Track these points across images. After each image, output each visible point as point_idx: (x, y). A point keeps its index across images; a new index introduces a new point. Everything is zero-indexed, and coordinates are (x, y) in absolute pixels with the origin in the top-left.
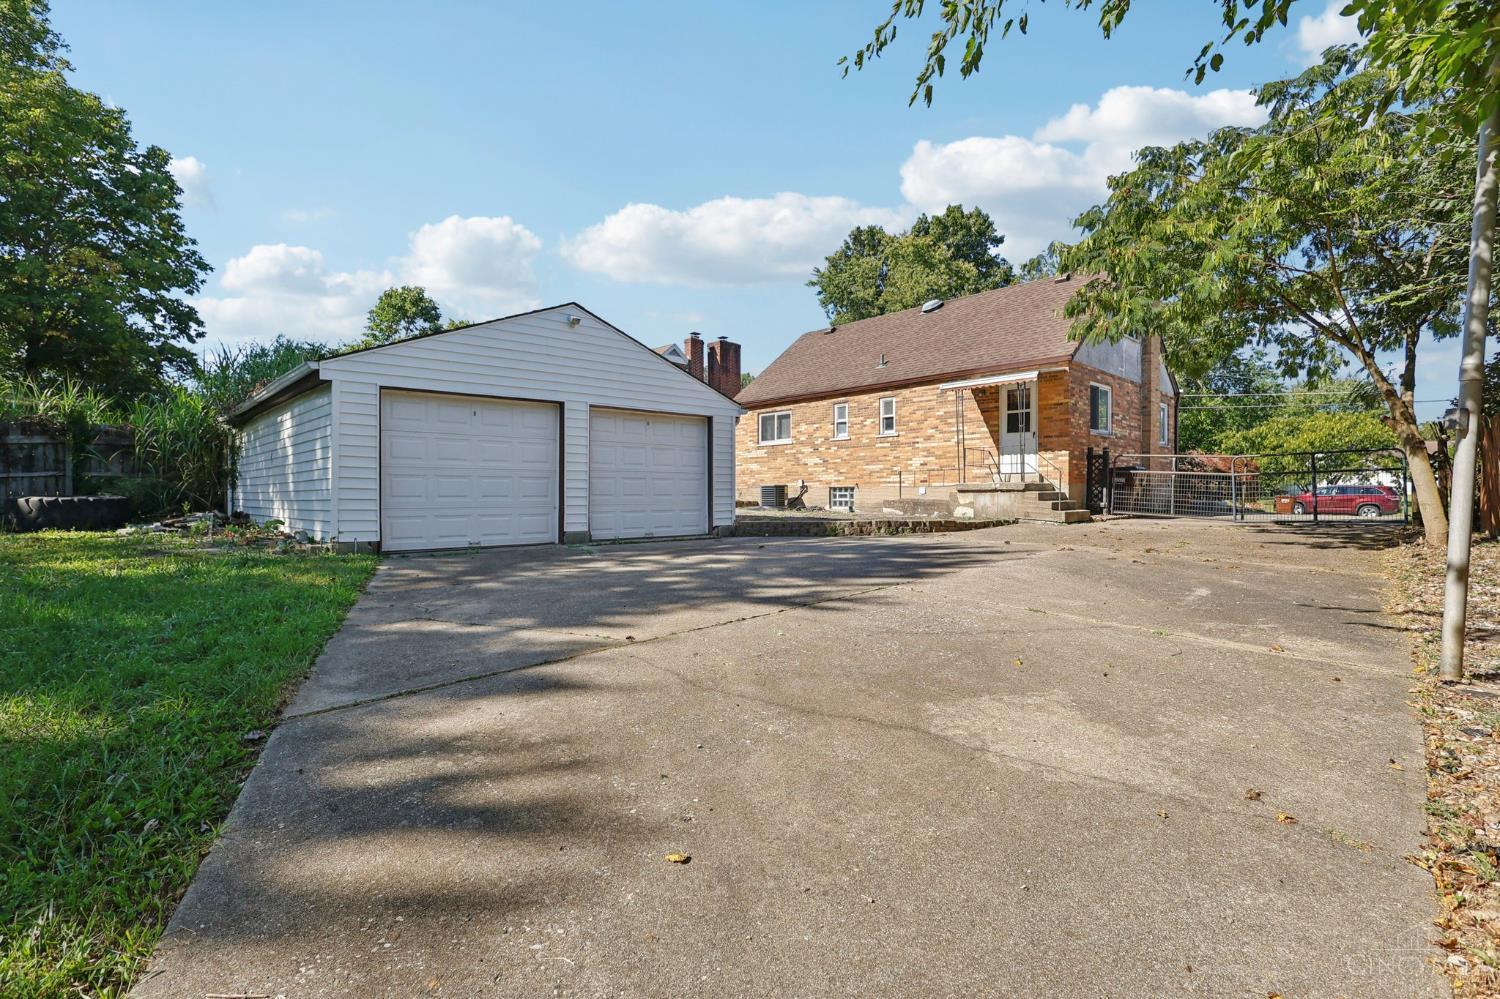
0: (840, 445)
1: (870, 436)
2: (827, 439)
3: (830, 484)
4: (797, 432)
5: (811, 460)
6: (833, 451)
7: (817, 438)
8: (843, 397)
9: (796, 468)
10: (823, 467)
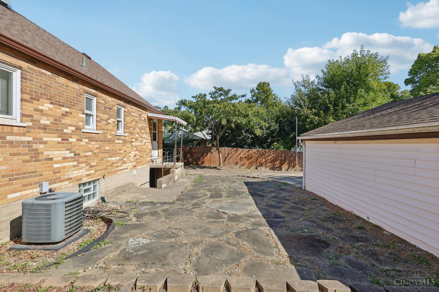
1: (113, 133)
2: (78, 129)
3: (81, 180)
4: (36, 110)
5: (57, 154)
6: (84, 143)
7: (67, 126)
8: (94, 89)
9: (32, 166)
10: (74, 161)
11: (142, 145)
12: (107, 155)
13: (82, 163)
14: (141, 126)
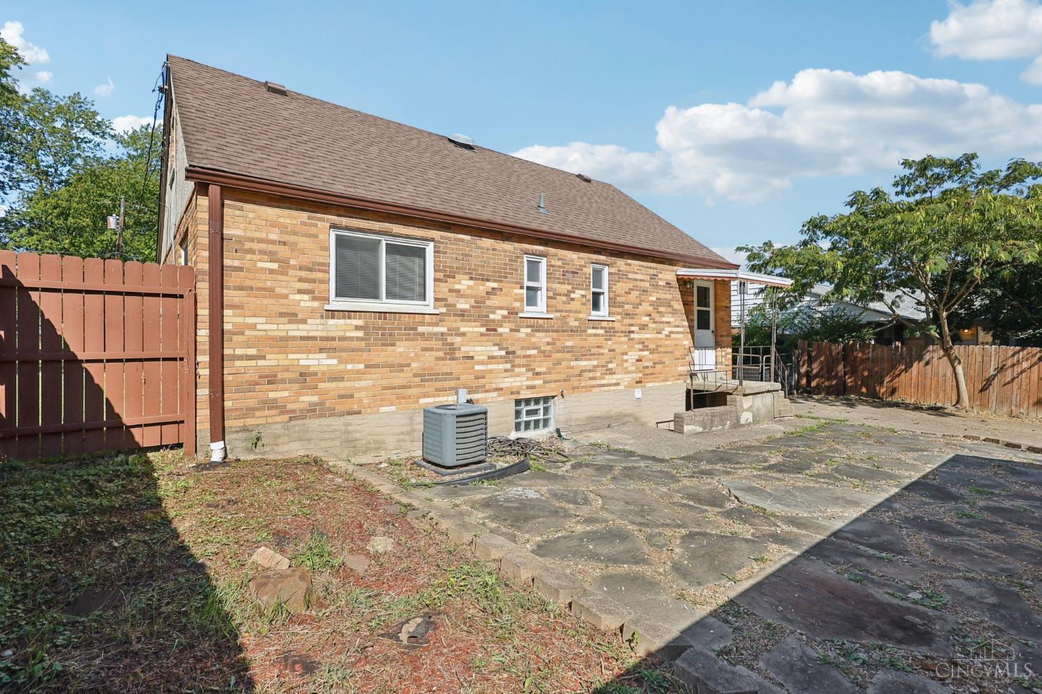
0: (536, 325)
1: (581, 316)
2: (513, 312)
3: (518, 393)
4: (450, 291)
5: (481, 350)
6: (524, 335)
7: (493, 309)
8: (541, 244)
9: (446, 366)
10: (506, 362)
11: (660, 339)
12: (569, 356)
13: (519, 366)
14: (657, 299)
